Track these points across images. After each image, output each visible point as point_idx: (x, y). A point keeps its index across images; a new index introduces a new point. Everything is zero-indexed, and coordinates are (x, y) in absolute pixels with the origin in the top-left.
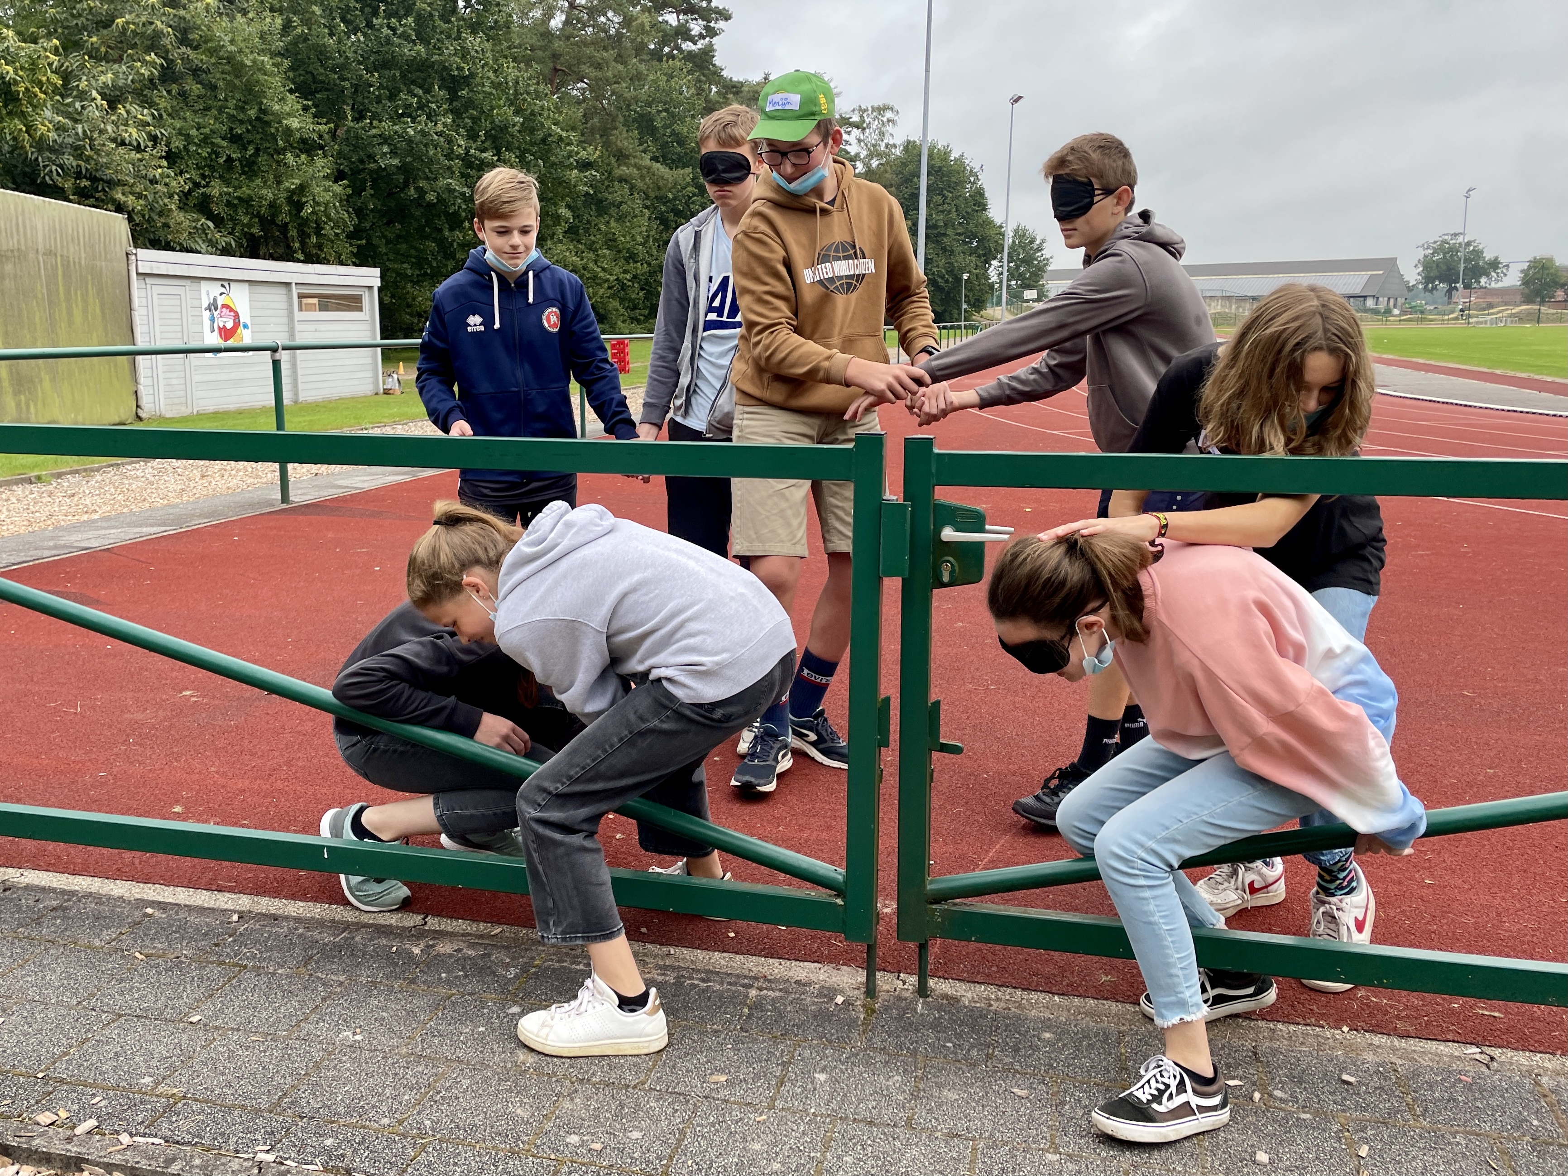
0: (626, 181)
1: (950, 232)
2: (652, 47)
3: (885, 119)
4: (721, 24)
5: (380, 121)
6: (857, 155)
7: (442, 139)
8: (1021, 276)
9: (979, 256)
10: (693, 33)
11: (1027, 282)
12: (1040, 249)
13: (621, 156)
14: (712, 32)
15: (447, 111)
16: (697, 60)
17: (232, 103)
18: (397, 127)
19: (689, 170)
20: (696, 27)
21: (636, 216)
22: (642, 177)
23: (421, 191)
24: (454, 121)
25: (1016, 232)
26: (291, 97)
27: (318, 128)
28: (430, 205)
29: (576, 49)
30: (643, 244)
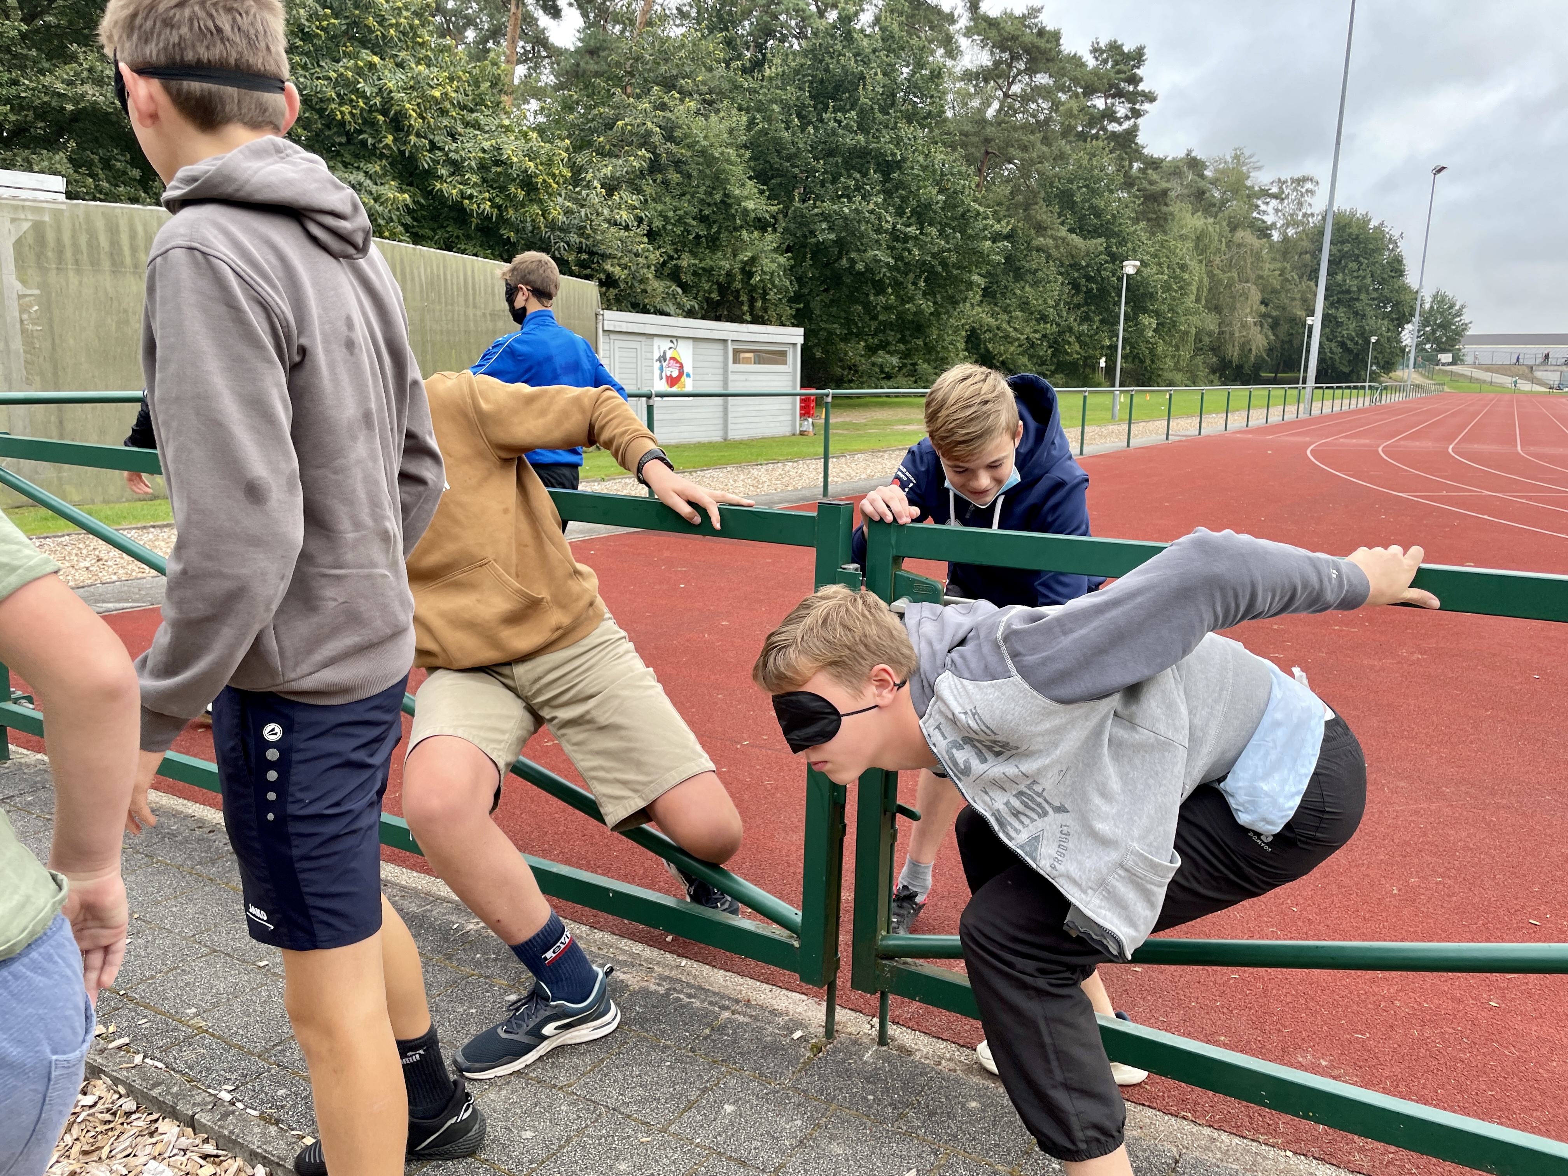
0: (1043, 251)
1: (1363, 296)
2: (1080, 129)
3: (1304, 190)
4: (1146, 106)
5: (823, 201)
6: (1274, 225)
7: (873, 216)
8: (1437, 340)
9: (1392, 320)
10: (1118, 115)
11: (1442, 346)
12: (1459, 314)
13: (1041, 228)
14: (1136, 114)
15: (879, 192)
16: (1120, 140)
17: (702, 189)
18: (835, 207)
19: (1103, 240)
20: (1122, 110)
21: (1049, 282)
22: (1057, 247)
23: (853, 262)
24: (885, 200)
25: (1435, 297)
26: (750, 183)
27: (769, 208)
28: (859, 273)
29: (1006, 133)
30: (1055, 307)
